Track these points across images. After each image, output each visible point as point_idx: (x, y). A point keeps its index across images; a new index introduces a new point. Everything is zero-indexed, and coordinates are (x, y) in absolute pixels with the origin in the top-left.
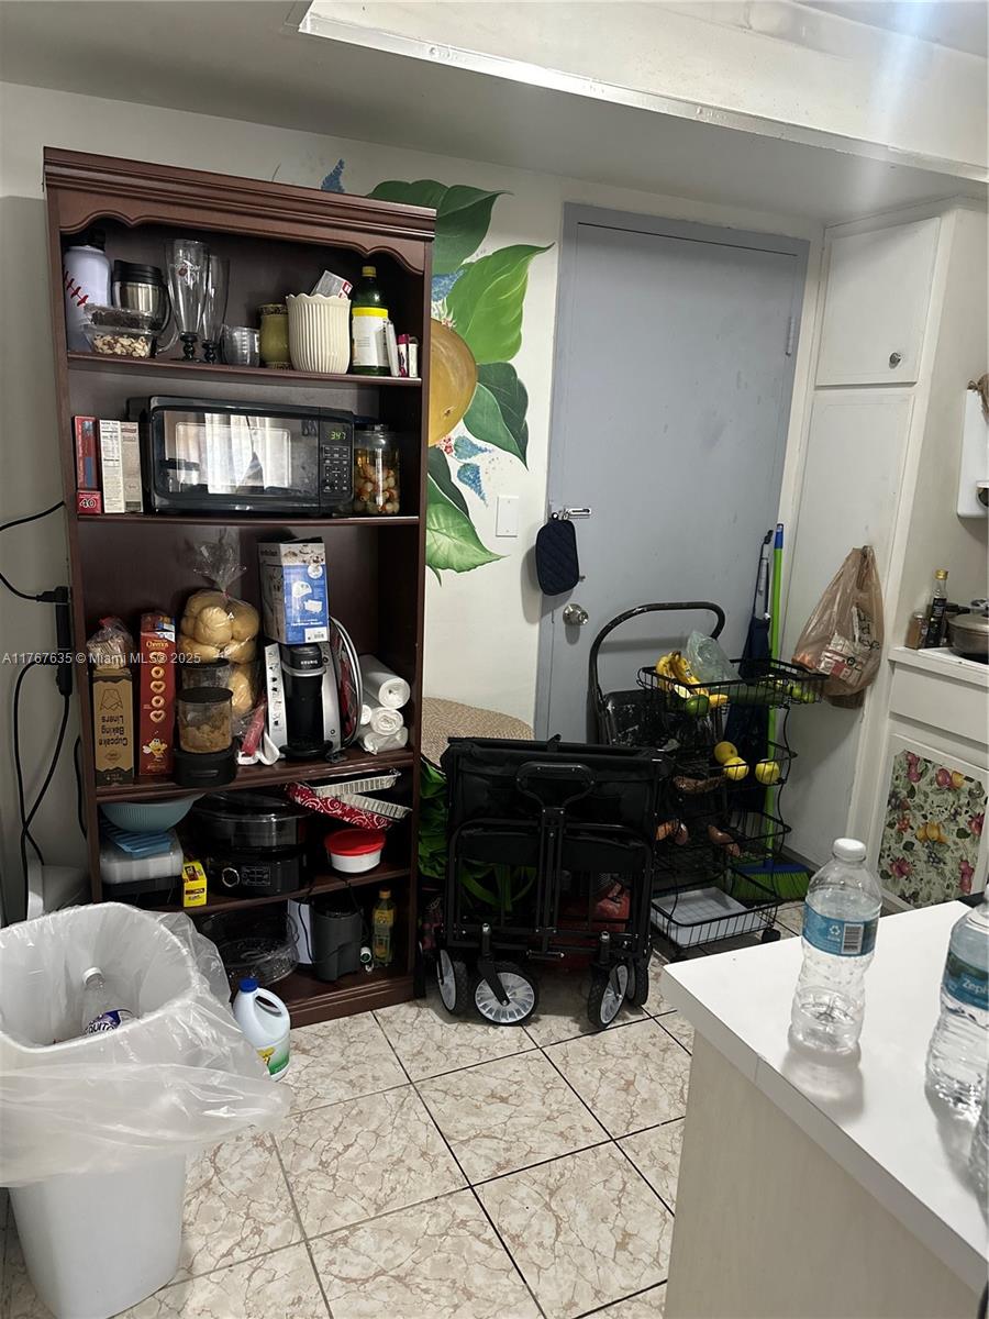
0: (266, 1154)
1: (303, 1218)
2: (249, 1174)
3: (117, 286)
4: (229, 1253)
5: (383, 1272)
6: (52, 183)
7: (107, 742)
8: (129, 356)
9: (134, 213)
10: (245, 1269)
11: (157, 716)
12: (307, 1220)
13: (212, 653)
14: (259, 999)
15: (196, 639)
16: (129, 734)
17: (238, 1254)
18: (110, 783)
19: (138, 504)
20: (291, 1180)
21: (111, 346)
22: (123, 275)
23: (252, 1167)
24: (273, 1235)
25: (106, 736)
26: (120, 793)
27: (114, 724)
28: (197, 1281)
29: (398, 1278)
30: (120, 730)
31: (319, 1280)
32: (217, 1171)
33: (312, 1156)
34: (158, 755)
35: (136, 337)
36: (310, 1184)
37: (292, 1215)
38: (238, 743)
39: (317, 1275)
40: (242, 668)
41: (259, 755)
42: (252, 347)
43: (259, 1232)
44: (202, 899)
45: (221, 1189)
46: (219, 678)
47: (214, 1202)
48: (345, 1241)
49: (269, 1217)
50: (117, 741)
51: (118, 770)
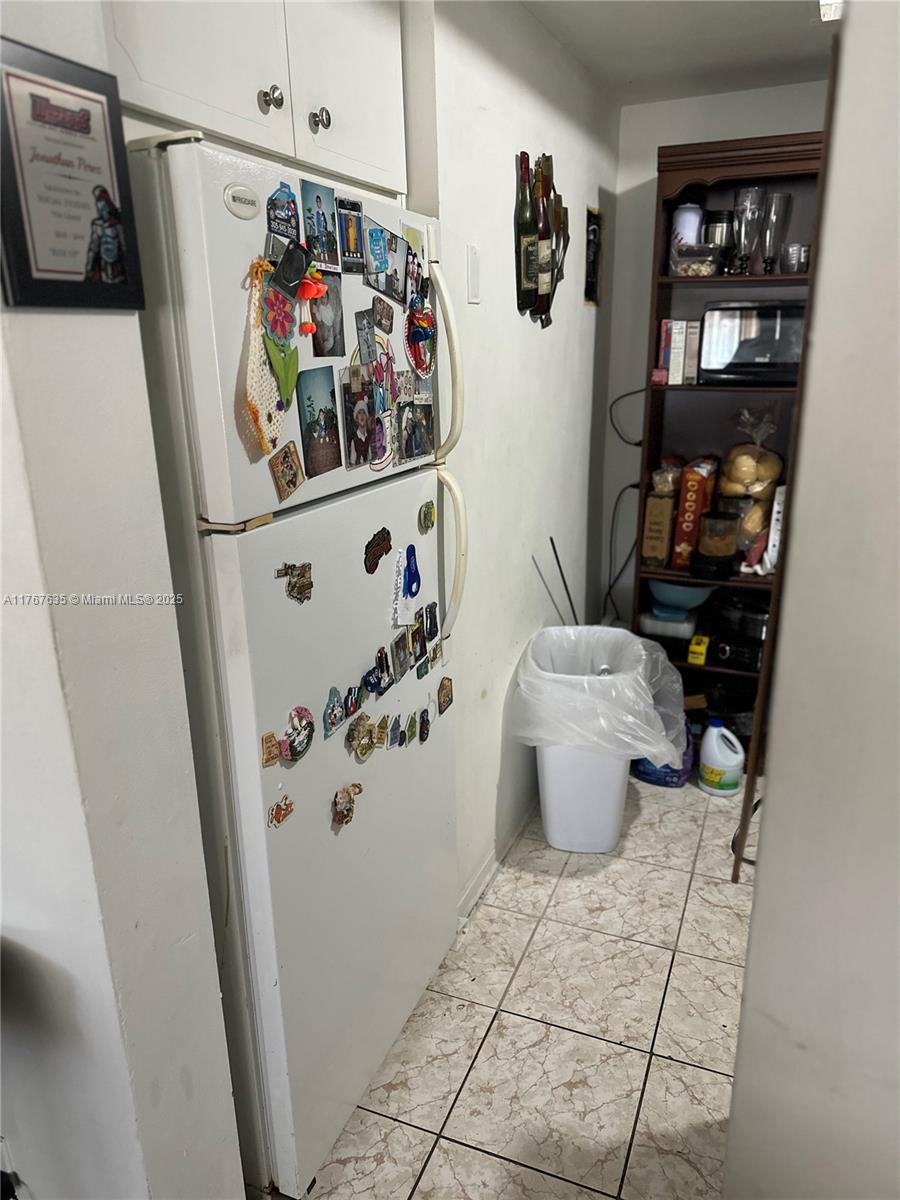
0: (695, 827)
1: (698, 862)
2: (678, 830)
3: (704, 228)
4: (645, 857)
5: (730, 908)
6: (662, 169)
7: (651, 538)
8: (697, 276)
9: (711, 177)
10: (650, 868)
11: (688, 527)
12: (699, 864)
13: (739, 489)
14: (724, 737)
15: (731, 479)
16: (666, 535)
17: (649, 860)
18: (650, 565)
19: (692, 378)
20: (703, 844)
21: (686, 271)
22: (709, 219)
23: (681, 828)
24: (674, 861)
25: (651, 534)
26: (656, 573)
27: (657, 527)
28: (621, 860)
29: (738, 915)
30: (660, 531)
31: (688, 891)
32: (661, 821)
33: (724, 840)
34: (685, 554)
35: (702, 262)
36: (713, 851)
37: (692, 858)
38: (742, 556)
39: (689, 889)
40: (760, 503)
41: (758, 568)
42: (799, 259)
43: (668, 857)
44: (701, 660)
45: (658, 830)
46: (742, 508)
47: (651, 833)
48: (716, 884)
49: (677, 853)
50: (658, 538)
51: (655, 558)
